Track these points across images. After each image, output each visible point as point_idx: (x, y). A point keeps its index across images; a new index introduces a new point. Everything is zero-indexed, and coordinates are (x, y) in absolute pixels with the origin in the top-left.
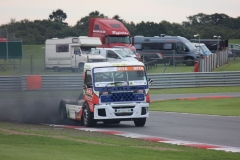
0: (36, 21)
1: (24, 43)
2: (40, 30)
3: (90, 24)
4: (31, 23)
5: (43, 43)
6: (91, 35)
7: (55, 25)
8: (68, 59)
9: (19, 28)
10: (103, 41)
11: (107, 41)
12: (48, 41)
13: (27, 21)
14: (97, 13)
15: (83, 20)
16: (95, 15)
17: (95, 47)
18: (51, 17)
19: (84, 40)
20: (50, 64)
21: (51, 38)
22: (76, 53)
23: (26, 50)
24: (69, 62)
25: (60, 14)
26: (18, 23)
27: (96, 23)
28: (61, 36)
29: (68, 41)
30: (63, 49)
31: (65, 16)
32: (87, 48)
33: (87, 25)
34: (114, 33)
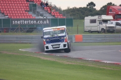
0: (80, 8)
1: (74, 19)
2: (82, 12)
3: (107, 9)
4: (77, 9)
5: (83, 19)
6: (108, 14)
7: (90, 10)
8: (95, 26)
9: (72, 12)
10: (114, 17)
11: (116, 17)
12: (86, 18)
13: (75, 8)
14: (111, 3)
15: (104, 7)
16: (110, 4)
17: (110, 20)
18: (87, 5)
19: (104, 17)
20: (87, 29)
21: (87, 16)
22: (100, 23)
23: (75, 22)
24: (96, 28)
25: (92, 4)
26: (71, 9)
27: (110, 8)
28: (92, 15)
29: (96, 17)
30: (93, 21)
31: (95, 5)
32: (106, 21)
33: (106, 9)
34: (119, 13)
